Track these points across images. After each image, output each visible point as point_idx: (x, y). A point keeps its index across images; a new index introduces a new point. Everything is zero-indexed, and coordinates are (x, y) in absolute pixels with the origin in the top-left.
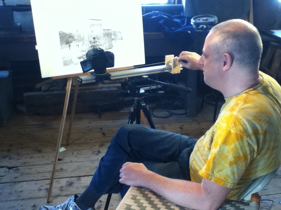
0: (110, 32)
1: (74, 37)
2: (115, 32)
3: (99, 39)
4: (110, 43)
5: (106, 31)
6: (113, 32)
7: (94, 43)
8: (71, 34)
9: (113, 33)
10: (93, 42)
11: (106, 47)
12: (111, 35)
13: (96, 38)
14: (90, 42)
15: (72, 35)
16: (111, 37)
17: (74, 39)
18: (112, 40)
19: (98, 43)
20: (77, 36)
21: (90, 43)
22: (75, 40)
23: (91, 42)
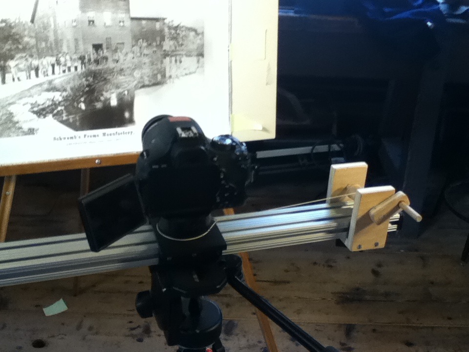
0: (158, 25)
1: (21, 37)
2: (176, 28)
3: (116, 51)
4: (155, 67)
5: (144, 22)
6: (170, 28)
7: (97, 62)
8: (11, 27)
9: (170, 33)
10: (92, 60)
11: (142, 78)
12: (163, 39)
13: (104, 46)
14: (82, 58)
15: (14, 31)
16: (160, 46)
17: (20, 47)
18: (166, 55)
19: (111, 64)
20: (31, 37)
21: (83, 63)
22: (24, 49)
23: (86, 60)
